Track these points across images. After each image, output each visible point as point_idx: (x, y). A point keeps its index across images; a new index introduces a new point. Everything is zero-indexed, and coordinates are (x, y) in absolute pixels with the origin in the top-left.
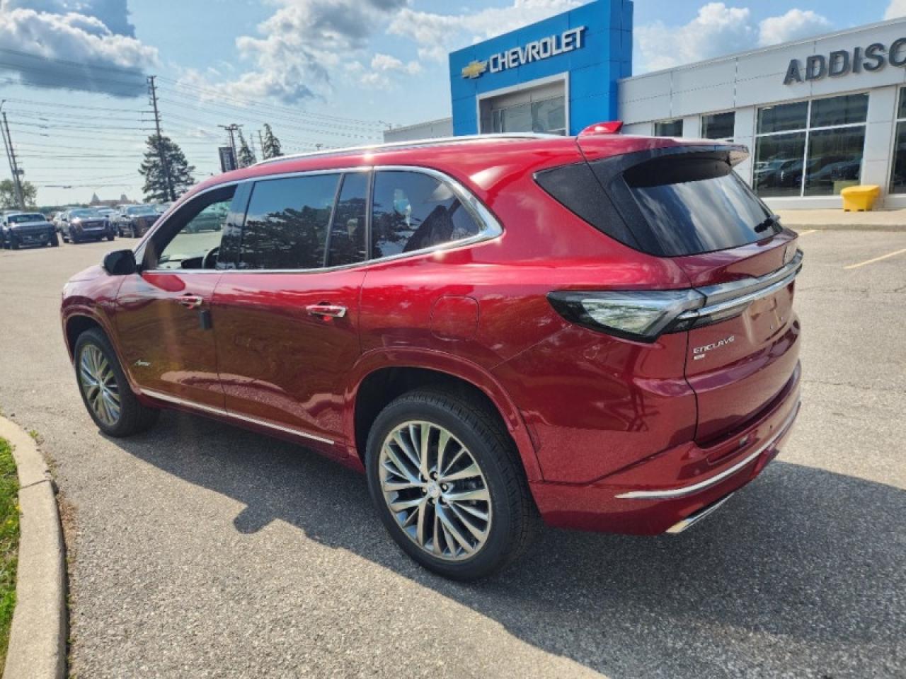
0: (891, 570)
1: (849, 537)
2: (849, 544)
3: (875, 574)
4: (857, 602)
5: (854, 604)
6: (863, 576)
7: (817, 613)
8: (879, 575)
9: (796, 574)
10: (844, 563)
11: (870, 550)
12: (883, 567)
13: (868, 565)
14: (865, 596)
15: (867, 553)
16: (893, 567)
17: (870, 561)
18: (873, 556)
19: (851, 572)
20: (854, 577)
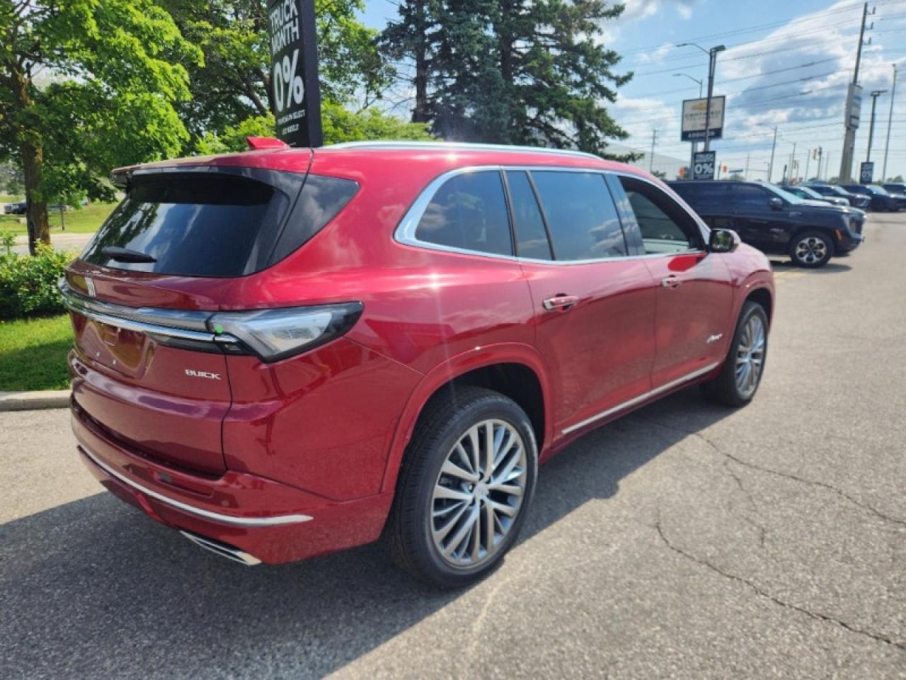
0: (9, 659)
1: (78, 661)
2: (71, 653)
3: (22, 644)
4: (17, 611)
5: (18, 607)
6: (30, 633)
7: (38, 583)
8: (16, 645)
9: (83, 594)
10: (56, 631)
11: (45, 664)
12: (18, 655)
13: (33, 647)
14: (14, 620)
15: (46, 660)
16: (10, 662)
17: (35, 651)
18: (37, 659)
19: (43, 628)
20: (36, 627)
